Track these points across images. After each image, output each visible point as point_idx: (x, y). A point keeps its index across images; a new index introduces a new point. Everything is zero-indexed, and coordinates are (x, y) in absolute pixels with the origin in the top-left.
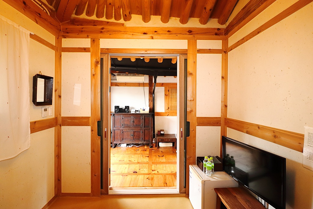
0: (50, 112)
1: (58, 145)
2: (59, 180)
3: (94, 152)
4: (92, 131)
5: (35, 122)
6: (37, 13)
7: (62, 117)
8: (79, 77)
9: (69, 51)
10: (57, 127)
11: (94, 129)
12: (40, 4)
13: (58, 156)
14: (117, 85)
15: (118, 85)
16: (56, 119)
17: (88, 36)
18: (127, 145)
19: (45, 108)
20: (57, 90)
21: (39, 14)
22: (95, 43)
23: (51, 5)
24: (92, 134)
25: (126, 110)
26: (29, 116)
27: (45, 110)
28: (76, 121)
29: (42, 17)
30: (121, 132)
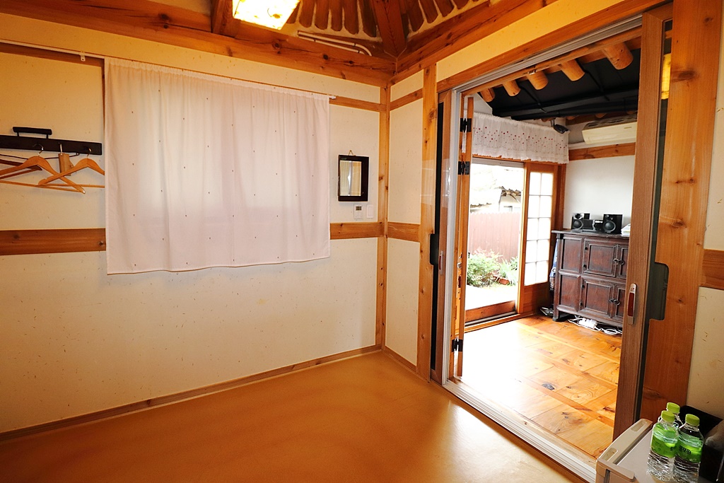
0: (369, 213)
1: (382, 269)
2: (383, 324)
3: (422, 292)
4: (421, 252)
5: (342, 225)
6: (347, 62)
7: (389, 222)
8: (408, 151)
9: (398, 107)
10: (381, 238)
11: (423, 249)
12: (353, 44)
13: (382, 285)
14: (589, 154)
15: (592, 154)
16: (381, 224)
17: (420, 66)
18: (600, 325)
19: (357, 206)
20: (384, 178)
21: (351, 62)
22: (430, 75)
23: (375, 36)
24: (421, 257)
25: (608, 225)
26: (329, 214)
27: (358, 208)
28: (403, 231)
29: (355, 64)
30: (579, 285)
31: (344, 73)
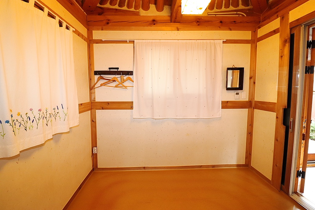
0: (243, 96)
2: (250, 154)
3: (277, 140)
4: (277, 118)
5: (228, 102)
6: (232, 22)
7: (255, 101)
8: (269, 62)
9: (262, 40)
10: (250, 109)
11: (278, 117)
12: (236, 13)
13: (250, 134)
16: (250, 102)
17: (277, 16)
19: (236, 92)
20: (253, 78)
21: (234, 22)
22: (284, 19)
23: (248, 6)
24: (277, 121)
26: (221, 96)
27: (237, 94)
28: (265, 106)
29: (237, 22)
31: (231, 28)
